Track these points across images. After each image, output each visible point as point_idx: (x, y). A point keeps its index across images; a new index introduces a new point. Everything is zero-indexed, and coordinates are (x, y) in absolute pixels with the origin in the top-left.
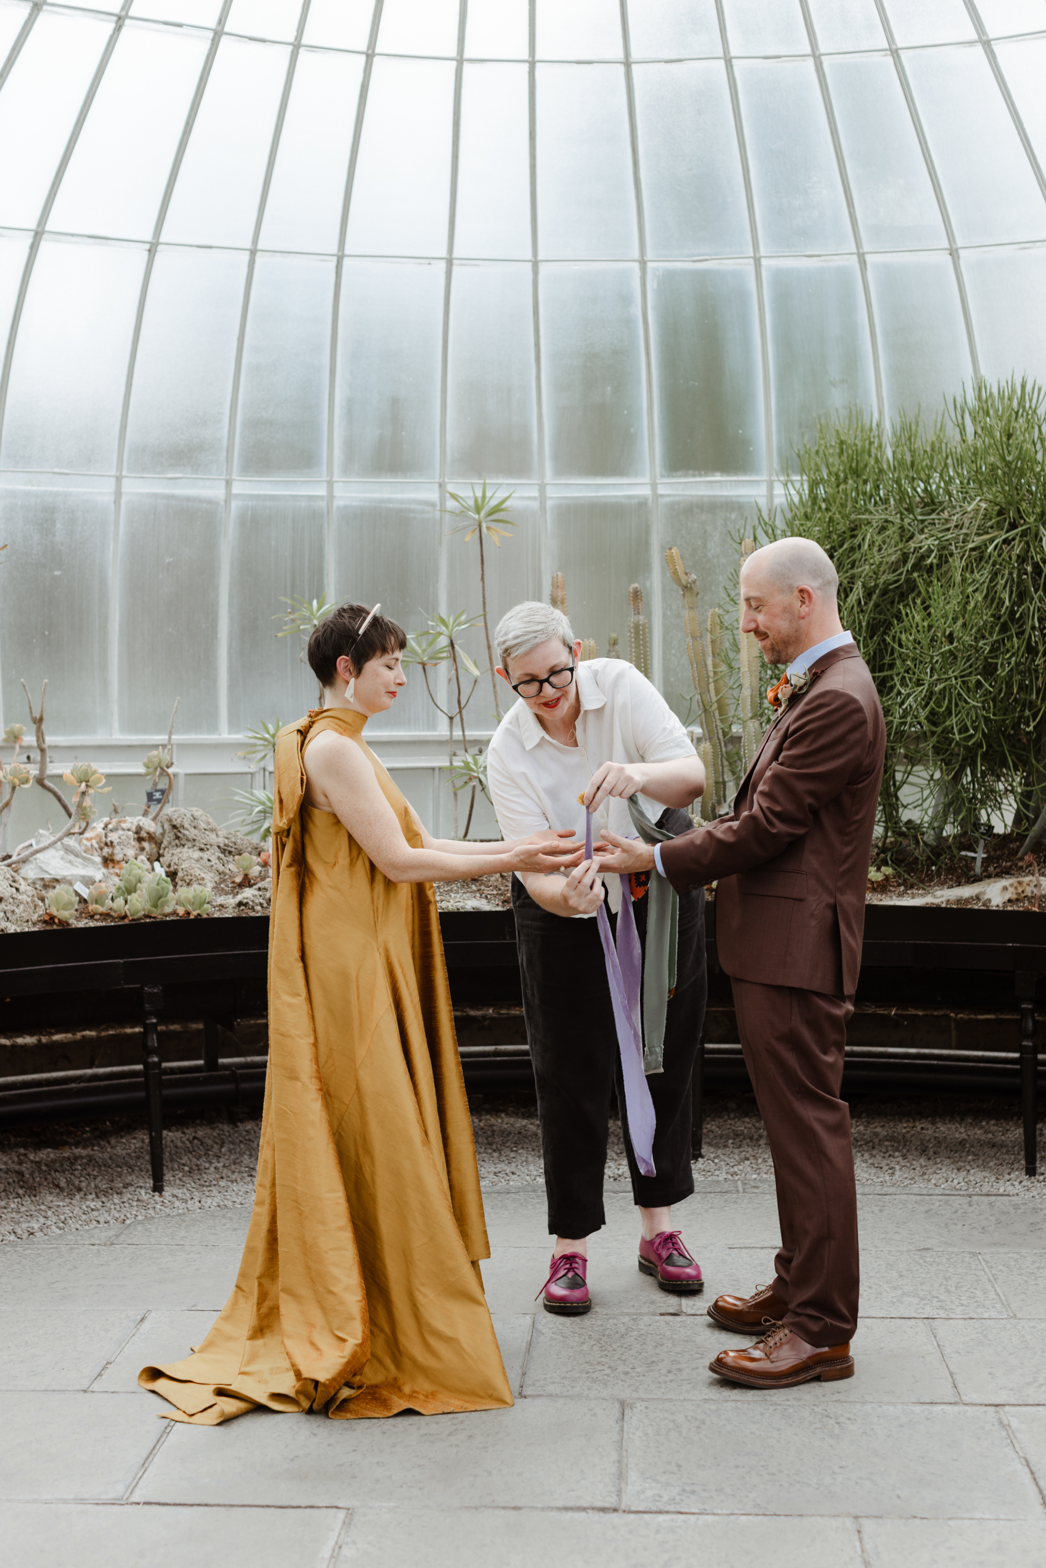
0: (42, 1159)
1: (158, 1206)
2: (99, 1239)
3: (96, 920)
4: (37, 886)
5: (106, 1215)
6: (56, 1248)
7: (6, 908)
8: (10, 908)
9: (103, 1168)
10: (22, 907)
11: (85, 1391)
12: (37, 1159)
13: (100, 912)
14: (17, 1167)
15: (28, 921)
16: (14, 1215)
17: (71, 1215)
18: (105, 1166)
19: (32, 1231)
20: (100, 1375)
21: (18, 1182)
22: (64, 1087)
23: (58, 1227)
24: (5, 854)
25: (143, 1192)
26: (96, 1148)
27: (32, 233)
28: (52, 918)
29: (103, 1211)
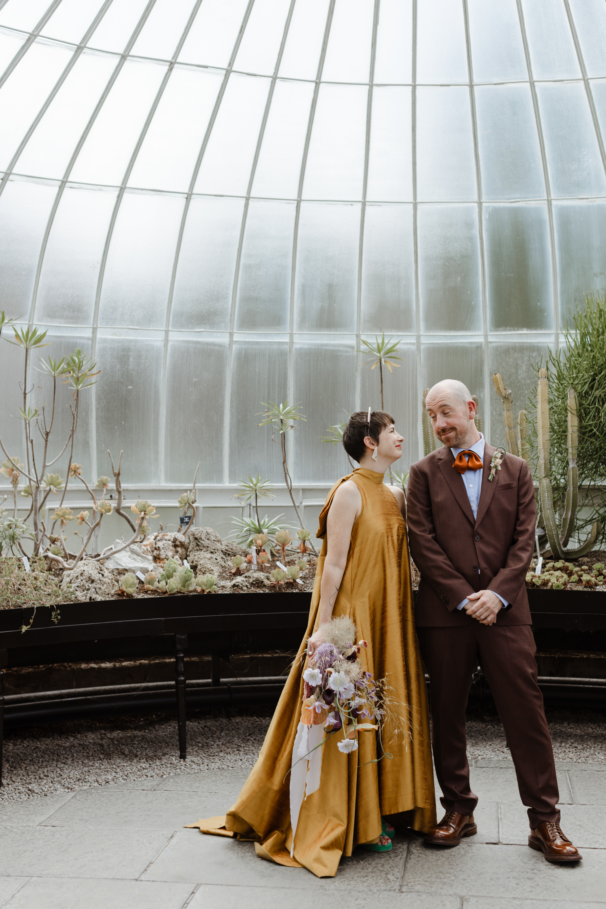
0: (115, 737)
1: (183, 767)
2: (147, 787)
3: (149, 594)
4: (115, 573)
5: (152, 772)
6: (122, 791)
7: (96, 586)
8: (99, 586)
9: (150, 743)
10: (105, 586)
11: (136, 880)
12: (112, 737)
13: (151, 589)
14: (100, 742)
15: (108, 594)
16: (97, 770)
17: (131, 771)
18: (152, 742)
19: (107, 781)
20: (146, 870)
21: (100, 751)
22: (128, 694)
23: (123, 779)
24: (96, 554)
25: (174, 758)
26: (147, 731)
27: (119, 189)
28: (123, 592)
29: (150, 769)
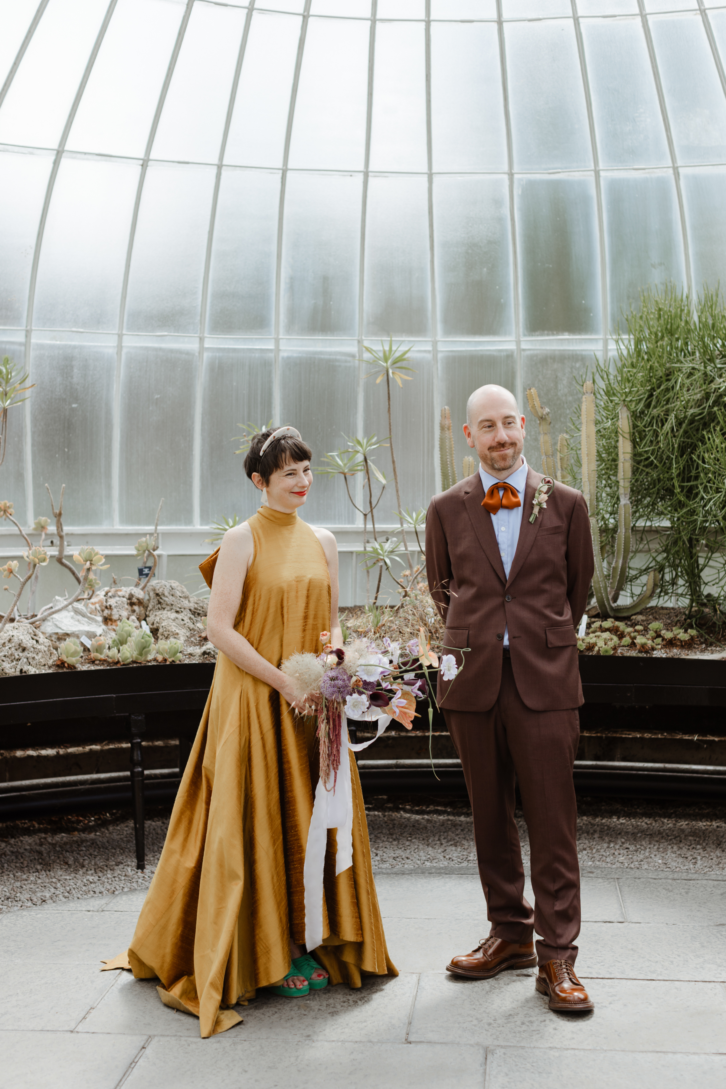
0: (57, 842)
1: (140, 880)
2: (94, 907)
3: (96, 664)
4: (53, 639)
5: (101, 887)
6: (61, 913)
7: (28, 655)
8: (31, 655)
9: (102, 850)
10: (40, 655)
11: (72, 1032)
12: (54, 842)
13: (99, 658)
14: (38, 848)
15: (45, 665)
16: (32, 886)
17: (74, 886)
18: (103, 848)
19: (44, 899)
20: (84, 1018)
21: (38, 859)
22: (74, 788)
23: (64, 896)
24: (32, 614)
25: (129, 869)
26: (98, 834)
27: (55, 152)
28: (63, 663)
29: (98, 883)
